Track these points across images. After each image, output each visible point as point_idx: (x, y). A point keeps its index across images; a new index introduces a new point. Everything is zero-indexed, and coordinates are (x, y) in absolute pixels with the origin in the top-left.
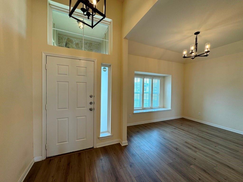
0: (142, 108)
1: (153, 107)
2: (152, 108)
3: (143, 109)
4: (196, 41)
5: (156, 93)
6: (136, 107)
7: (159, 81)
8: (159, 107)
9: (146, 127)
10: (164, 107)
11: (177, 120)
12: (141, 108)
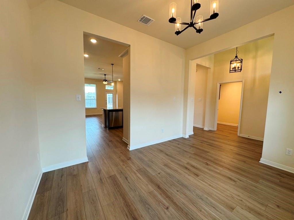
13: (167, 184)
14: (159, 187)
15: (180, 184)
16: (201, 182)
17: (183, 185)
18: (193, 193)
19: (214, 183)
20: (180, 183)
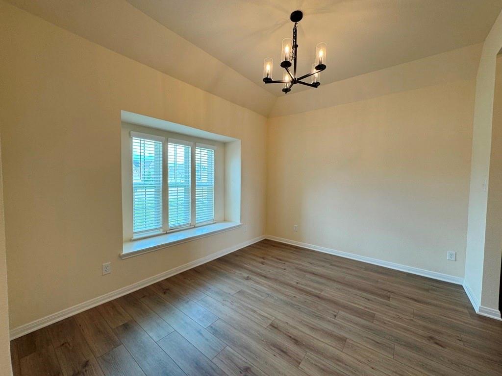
0: (161, 230)
1: (197, 222)
2: (195, 227)
3: (166, 233)
4: (294, 37)
5: (204, 184)
6: (144, 229)
7: (213, 152)
8: (213, 220)
9: (165, 293)
10: (225, 221)
11: (253, 247)
12: (161, 232)
13: (312, 302)
14: (318, 297)
15: (295, 305)
16: (266, 314)
17: (292, 305)
18: (277, 298)
19: (249, 316)
20: (295, 307)
